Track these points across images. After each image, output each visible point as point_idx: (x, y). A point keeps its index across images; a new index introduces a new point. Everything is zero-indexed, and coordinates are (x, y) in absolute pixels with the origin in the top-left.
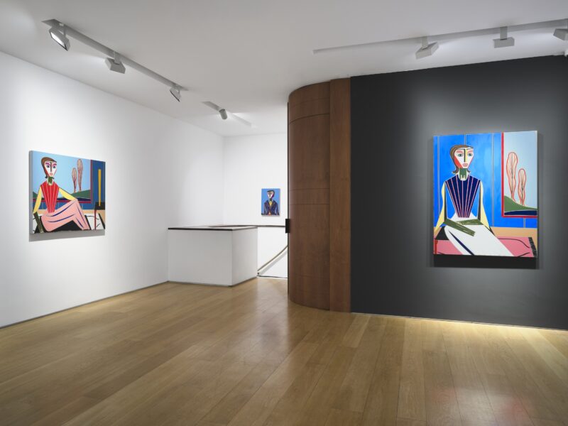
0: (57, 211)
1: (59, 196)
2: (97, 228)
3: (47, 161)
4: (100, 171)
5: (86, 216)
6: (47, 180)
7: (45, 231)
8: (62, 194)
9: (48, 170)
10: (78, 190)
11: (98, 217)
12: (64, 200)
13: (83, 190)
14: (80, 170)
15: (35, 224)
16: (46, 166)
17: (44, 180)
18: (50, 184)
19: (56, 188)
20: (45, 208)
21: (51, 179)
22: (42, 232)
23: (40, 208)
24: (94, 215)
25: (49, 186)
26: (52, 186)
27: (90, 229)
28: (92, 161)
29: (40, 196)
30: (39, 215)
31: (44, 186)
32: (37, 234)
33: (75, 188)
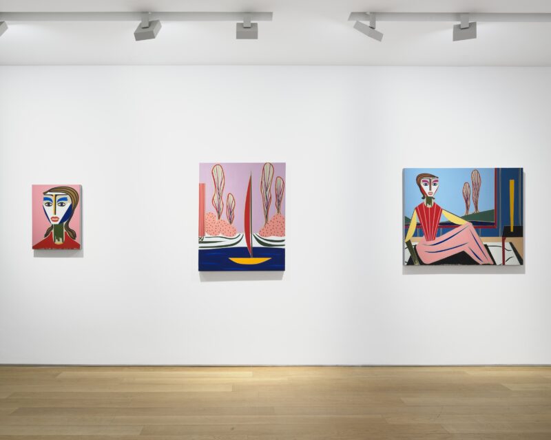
0: (438, 240)
1: (442, 220)
2: (506, 263)
3: (424, 178)
4: (512, 182)
5: (486, 246)
6: (425, 201)
7: (422, 263)
8: (446, 217)
9: (426, 189)
10: (472, 210)
11: (508, 246)
12: (450, 226)
13: (481, 209)
14: (477, 186)
15: (408, 255)
16: (422, 184)
17: (419, 200)
18: (429, 206)
19: (437, 210)
20: (421, 235)
21: (429, 200)
22: (417, 263)
23: (415, 235)
24: (501, 244)
25: (427, 209)
26: (432, 209)
27: (495, 264)
28: (497, 170)
29: (415, 220)
30: (413, 244)
31: (420, 209)
32: (410, 267)
33: (468, 208)
